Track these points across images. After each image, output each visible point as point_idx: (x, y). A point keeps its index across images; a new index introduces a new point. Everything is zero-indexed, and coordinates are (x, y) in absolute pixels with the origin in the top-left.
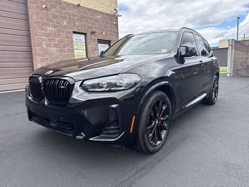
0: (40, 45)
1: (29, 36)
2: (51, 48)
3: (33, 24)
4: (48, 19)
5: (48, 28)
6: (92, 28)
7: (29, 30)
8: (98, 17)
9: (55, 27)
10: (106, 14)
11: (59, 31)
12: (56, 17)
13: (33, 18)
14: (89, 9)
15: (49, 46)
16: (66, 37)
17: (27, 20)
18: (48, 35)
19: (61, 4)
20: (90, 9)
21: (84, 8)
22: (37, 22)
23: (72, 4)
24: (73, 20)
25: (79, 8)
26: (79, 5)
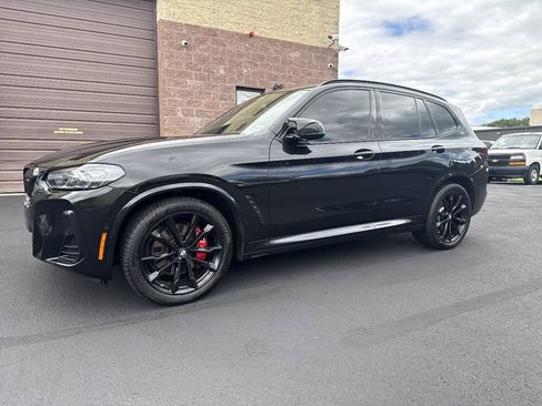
0: (172, 112)
1: (156, 96)
2: (192, 119)
3: (162, 76)
4: (189, 65)
5: (188, 81)
6: (276, 78)
7: (156, 87)
8: (292, 55)
9: (202, 78)
10: (311, 48)
11: (208, 86)
12: (204, 61)
13: (163, 64)
14: (272, 42)
15: (188, 113)
16: (222, 99)
17: (155, 68)
18: (189, 94)
19: (216, 35)
20: (276, 41)
21: (262, 39)
22: (169, 72)
23: (237, 34)
24: (239, 65)
25: (252, 40)
26: (251, 35)
